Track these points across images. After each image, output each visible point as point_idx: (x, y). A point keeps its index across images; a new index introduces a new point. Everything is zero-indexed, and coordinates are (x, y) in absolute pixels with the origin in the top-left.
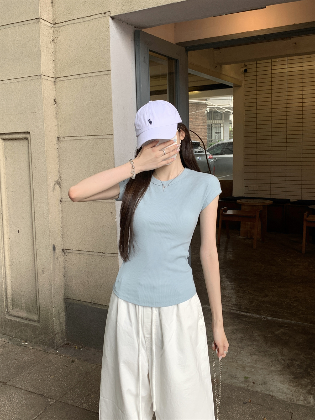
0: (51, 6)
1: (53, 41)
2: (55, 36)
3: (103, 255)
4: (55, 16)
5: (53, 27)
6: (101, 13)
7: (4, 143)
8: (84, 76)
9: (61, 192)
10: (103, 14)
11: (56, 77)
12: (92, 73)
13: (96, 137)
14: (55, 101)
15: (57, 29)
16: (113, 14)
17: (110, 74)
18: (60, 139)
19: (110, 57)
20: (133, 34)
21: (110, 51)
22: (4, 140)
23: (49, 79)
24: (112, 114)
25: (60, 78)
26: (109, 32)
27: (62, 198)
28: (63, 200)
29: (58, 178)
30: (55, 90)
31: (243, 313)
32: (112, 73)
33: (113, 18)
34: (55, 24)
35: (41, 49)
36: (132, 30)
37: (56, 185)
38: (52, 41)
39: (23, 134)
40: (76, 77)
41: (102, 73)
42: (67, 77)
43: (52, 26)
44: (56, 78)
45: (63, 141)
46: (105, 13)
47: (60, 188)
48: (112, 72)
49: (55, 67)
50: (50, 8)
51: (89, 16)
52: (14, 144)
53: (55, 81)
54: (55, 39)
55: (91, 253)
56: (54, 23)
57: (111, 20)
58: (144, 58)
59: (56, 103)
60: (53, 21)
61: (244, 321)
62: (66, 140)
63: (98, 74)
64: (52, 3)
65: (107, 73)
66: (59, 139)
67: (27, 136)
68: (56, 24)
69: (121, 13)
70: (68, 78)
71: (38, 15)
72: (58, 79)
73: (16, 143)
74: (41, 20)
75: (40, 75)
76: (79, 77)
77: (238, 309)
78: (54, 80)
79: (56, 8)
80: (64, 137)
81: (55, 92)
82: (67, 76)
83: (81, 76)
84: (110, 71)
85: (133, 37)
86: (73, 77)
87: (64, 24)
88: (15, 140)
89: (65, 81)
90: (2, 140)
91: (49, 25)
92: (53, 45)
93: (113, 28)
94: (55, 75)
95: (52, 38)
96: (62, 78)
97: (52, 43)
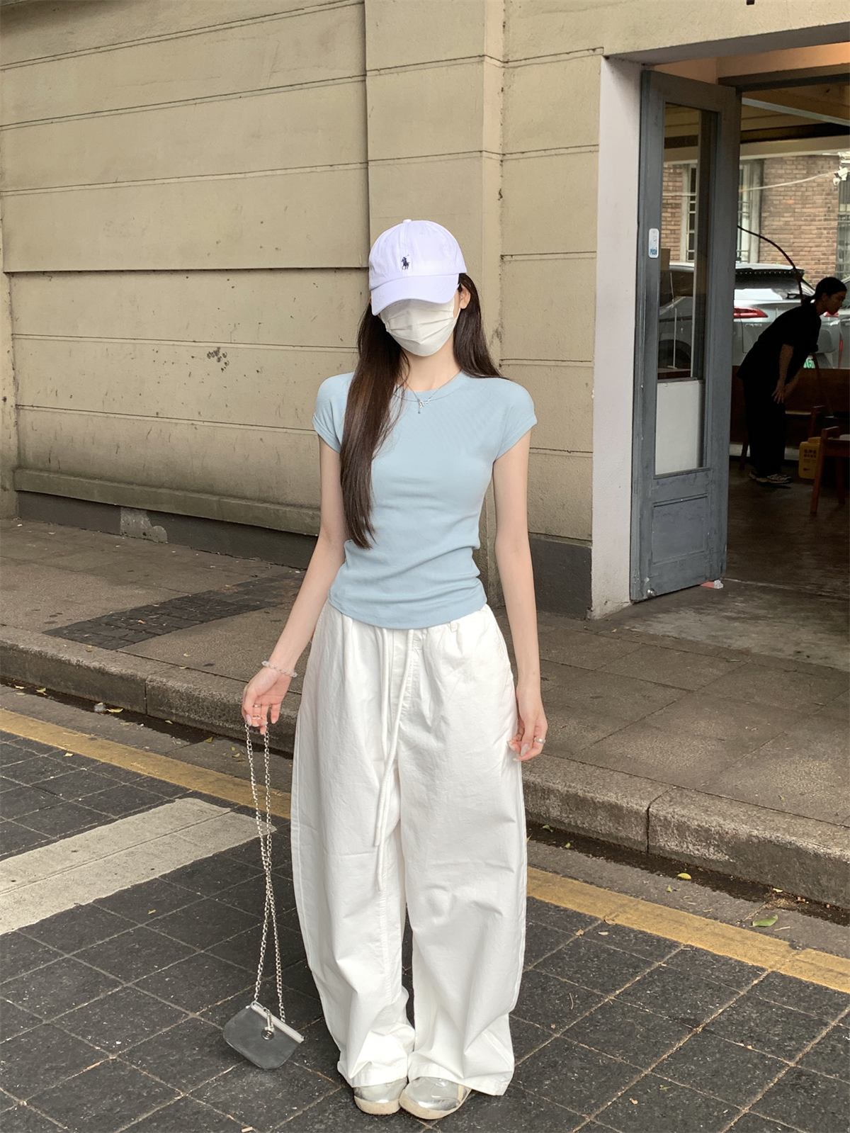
0: (502, 31)
1: (502, 90)
2: (505, 83)
3: (569, 454)
4: (507, 49)
5: (503, 67)
6: (588, 50)
8: (553, 152)
9: (502, 349)
10: (591, 51)
11: (504, 153)
12: (568, 148)
13: (567, 256)
14: (500, 194)
15: (511, 70)
16: (607, 53)
17: (598, 151)
18: (505, 259)
19: (598, 122)
20: (638, 77)
21: (599, 113)
23: (494, 156)
24: (596, 219)
25: (511, 155)
26: (599, 81)
27: (502, 360)
28: (505, 362)
29: (498, 326)
30: (500, 175)
32: (600, 150)
33: (607, 58)
34: (507, 62)
35: (484, 107)
36: (637, 70)
37: (495, 337)
38: (500, 91)
40: (539, 153)
41: (583, 149)
42: (523, 153)
43: (502, 65)
44: (504, 155)
45: (510, 262)
46: (594, 50)
47: (501, 342)
48: (601, 148)
49: (503, 136)
50: (501, 35)
51: (568, 53)
53: (503, 159)
54: (505, 89)
55: (548, 452)
56: (506, 60)
57: (603, 61)
58: (657, 117)
59: (501, 197)
60: (503, 56)
62: (516, 261)
63: (578, 150)
64: (504, 26)
65: (592, 148)
66: (502, 259)
68: (509, 63)
69: (622, 52)
70: (527, 155)
71: (483, 50)
72: (508, 156)
74: (486, 58)
75: (481, 152)
76: (545, 154)
78: (500, 157)
79: (510, 35)
80: (512, 256)
81: (500, 178)
82: (524, 151)
83: (548, 153)
84: (596, 147)
85: (638, 82)
87: (523, 62)
89: (520, 160)
91: (498, 63)
92: (502, 97)
93: (606, 74)
94: (503, 150)
95: (501, 86)
96: (514, 155)
97: (501, 94)
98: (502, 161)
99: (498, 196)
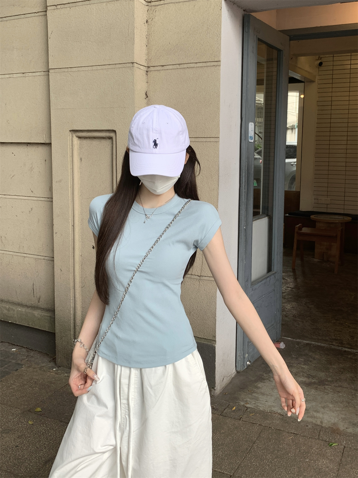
1: (147, 22)
2: (149, 17)
3: (199, 278)
5: (147, 5)
7: (79, 142)
8: (185, 66)
11: (149, 66)
12: (197, 63)
14: (146, 94)
15: (153, 8)
17: (220, 66)
19: (220, 45)
20: (242, 19)
22: (80, 138)
23: (142, 67)
25: (154, 68)
26: (221, 16)
30: (146, 81)
31: (347, 349)
32: (222, 64)
34: (150, 2)
35: (135, 31)
36: (241, 13)
38: (145, 22)
39: (106, 132)
40: (175, 67)
41: (208, 64)
49: (148, 54)
52: (92, 144)
53: (148, 70)
54: (149, 21)
57: (223, 1)
58: (253, 47)
59: (147, 97)
61: (349, 358)
63: (204, 64)
65: (215, 64)
67: (112, 135)
68: (152, 3)
70: (165, 68)
72: (152, 69)
73: (95, 142)
75: (133, 63)
76: (179, 67)
77: (340, 345)
78: (145, 69)
81: (146, 83)
82: (163, 65)
83: (182, 66)
84: (219, 62)
85: (242, 22)
86: (171, 67)
88: (95, 139)
89: (161, 71)
90: (77, 138)
91: (144, 3)
92: (146, 26)
93: (225, 11)
94: (148, 64)
95: (146, 19)
96: (156, 67)
97: (146, 24)
98: (147, 72)
99: (145, 96)
